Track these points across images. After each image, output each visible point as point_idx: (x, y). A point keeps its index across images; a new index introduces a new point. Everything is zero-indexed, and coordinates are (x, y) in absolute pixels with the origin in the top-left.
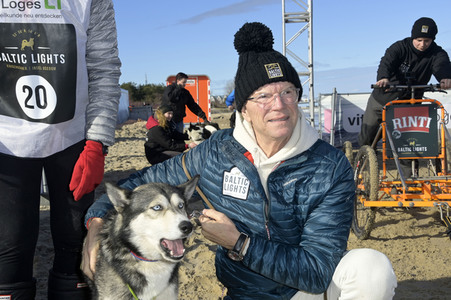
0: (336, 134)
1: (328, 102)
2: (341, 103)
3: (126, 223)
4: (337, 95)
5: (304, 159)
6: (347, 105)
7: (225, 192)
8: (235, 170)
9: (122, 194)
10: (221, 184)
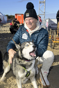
0: (49, 27)
1: (47, 21)
2: (50, 21)
3: (21, 53)
4: (49, 19)
5: (38, 31)
6: (51, 21)
7: (22, 38)
8: (25, 34)
9: (19, 45)
10: (22, 36)
